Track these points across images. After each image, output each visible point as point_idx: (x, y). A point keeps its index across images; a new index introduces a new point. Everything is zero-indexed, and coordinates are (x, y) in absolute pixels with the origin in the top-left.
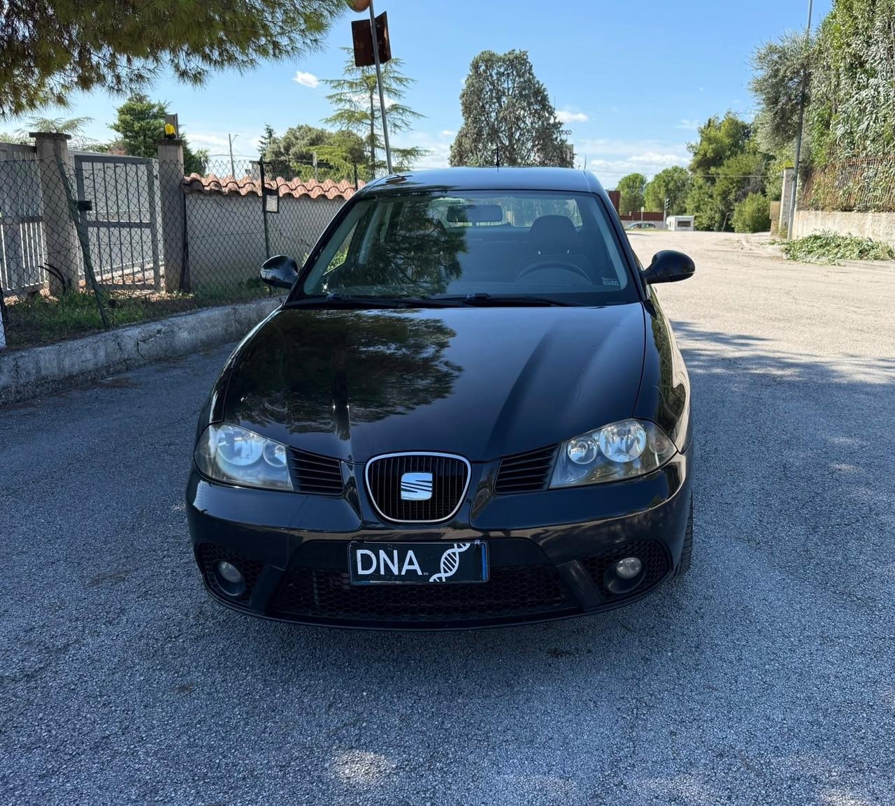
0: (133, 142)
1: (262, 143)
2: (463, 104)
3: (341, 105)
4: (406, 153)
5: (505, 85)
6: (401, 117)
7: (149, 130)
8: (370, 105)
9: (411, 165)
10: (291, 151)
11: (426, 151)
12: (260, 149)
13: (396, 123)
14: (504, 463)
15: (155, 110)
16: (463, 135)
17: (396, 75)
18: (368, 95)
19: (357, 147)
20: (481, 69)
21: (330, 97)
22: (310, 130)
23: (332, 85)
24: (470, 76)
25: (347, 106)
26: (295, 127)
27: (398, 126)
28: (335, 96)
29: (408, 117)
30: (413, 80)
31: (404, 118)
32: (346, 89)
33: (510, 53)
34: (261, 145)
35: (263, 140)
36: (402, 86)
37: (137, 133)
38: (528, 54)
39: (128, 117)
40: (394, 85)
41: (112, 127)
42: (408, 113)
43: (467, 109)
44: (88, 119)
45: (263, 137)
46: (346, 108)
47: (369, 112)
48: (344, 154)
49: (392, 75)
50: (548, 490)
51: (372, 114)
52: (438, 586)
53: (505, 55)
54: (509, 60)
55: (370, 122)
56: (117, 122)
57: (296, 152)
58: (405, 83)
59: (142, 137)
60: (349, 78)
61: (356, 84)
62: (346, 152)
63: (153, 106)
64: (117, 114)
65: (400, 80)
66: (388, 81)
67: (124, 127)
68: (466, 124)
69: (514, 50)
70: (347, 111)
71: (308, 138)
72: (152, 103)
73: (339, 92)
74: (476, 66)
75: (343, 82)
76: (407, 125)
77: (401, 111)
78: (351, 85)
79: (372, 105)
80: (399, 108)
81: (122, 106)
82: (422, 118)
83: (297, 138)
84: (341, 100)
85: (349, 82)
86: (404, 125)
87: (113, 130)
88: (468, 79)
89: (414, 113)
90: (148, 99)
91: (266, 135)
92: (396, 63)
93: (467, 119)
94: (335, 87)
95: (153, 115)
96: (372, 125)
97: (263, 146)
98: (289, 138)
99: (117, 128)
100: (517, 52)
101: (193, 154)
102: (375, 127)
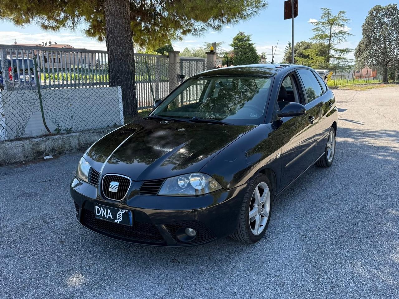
0: (237, 51)
1: (286, 49)
2: (363, 30)
3: (317, 32)
4: (343, 51)
5: (385, 20)
6: (343, 36)
7: (243, 46)
8: (330, 31)
9: (345, 56)
10: (296, 52)
11: (352, 50)
12: (285, 51)
13: (341, 39)
14: (145, 183)
15: (246, 38)
16: (362, 43)
17: (343, 18)
18: (330, 26)
19: (322, 49)
20: (374, 14)
21: (313, 30)
22: (305, 43)
23: (315, 24)
24: (368, 17)
25: (320, 33)
26: (300, 42)
27: (341, 40)
28: (315, 29)
29: (346, 36)
30: (350, 20)
31: (344, 36)
32: (321, 25)
33: (388, 6)
34: (285, 50)
35: (287, 48)
36: (345, 22)
37: (239, 47)
38: (397, 5)
39: (236, 41)
40: (341, 23)
41: (230, 45)
42: (346, 34)
43: (365, 32)
44: (223, 42)
45: (287, 47)
46: (319, 33)
47: (329, 34)
48: (316, 52)
49: (341, 18)
50: (158, 195)
51: (331, 35)
52: (116, 224)
53: (386, 7)
54: (387, 9)
55: (329, 39)
56: (232, 43)
57: (298, 53)
58: (346, 21)
59: (240, 49)
60: (322, 20)
61: (325, 23)
62: (317, 51)
63: (246, 37)
64: (233, 40)
65: (344, 20)
66: (339, 21)
67: (235, 45)
68: (363, 38)
69: (391, 4)
70: (319, 35)
71: (304, 46)
72: (245, 35)
73: (317, 27)
74: (371, 13)
75: (319, 22)
76: (345, 39)
77: (343, 33)
78: (323, 23)
79: (331, 31)
80: (343, 32)
81: (235, 37)
82: (352, 36)
83: (300, 47)
84: (318, 30)
85: (322, 22)
86: (344, 39)
87: (231, 46)
88: (367, 19)
89: (349, 34)
90: (244, 34)
91: (288, 46)
92: (343, 13)
93: (364, 36)
94: (316, 25)
95: (245, 40)
96: (330, 40)
97: (287, 50)
98: (296, 47)
99: (232, 45)
100: (392, 5)
101: (258, 54)
102: (331, 41)
